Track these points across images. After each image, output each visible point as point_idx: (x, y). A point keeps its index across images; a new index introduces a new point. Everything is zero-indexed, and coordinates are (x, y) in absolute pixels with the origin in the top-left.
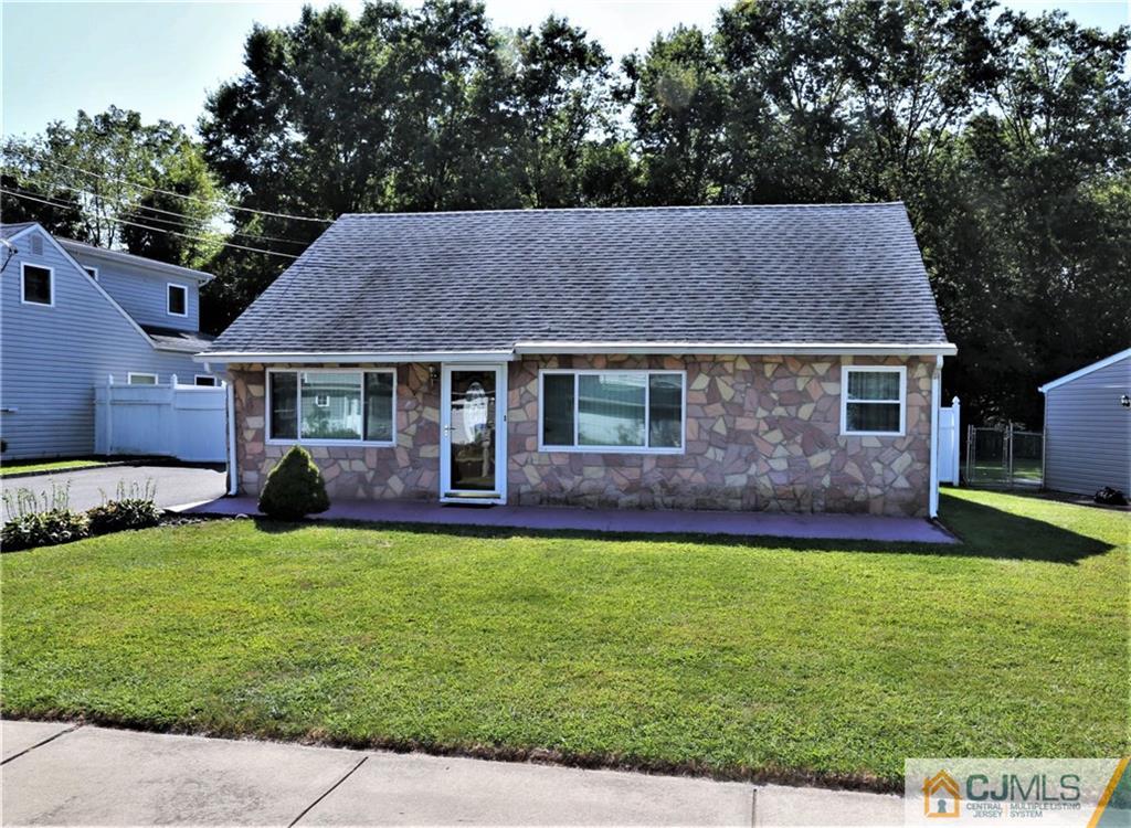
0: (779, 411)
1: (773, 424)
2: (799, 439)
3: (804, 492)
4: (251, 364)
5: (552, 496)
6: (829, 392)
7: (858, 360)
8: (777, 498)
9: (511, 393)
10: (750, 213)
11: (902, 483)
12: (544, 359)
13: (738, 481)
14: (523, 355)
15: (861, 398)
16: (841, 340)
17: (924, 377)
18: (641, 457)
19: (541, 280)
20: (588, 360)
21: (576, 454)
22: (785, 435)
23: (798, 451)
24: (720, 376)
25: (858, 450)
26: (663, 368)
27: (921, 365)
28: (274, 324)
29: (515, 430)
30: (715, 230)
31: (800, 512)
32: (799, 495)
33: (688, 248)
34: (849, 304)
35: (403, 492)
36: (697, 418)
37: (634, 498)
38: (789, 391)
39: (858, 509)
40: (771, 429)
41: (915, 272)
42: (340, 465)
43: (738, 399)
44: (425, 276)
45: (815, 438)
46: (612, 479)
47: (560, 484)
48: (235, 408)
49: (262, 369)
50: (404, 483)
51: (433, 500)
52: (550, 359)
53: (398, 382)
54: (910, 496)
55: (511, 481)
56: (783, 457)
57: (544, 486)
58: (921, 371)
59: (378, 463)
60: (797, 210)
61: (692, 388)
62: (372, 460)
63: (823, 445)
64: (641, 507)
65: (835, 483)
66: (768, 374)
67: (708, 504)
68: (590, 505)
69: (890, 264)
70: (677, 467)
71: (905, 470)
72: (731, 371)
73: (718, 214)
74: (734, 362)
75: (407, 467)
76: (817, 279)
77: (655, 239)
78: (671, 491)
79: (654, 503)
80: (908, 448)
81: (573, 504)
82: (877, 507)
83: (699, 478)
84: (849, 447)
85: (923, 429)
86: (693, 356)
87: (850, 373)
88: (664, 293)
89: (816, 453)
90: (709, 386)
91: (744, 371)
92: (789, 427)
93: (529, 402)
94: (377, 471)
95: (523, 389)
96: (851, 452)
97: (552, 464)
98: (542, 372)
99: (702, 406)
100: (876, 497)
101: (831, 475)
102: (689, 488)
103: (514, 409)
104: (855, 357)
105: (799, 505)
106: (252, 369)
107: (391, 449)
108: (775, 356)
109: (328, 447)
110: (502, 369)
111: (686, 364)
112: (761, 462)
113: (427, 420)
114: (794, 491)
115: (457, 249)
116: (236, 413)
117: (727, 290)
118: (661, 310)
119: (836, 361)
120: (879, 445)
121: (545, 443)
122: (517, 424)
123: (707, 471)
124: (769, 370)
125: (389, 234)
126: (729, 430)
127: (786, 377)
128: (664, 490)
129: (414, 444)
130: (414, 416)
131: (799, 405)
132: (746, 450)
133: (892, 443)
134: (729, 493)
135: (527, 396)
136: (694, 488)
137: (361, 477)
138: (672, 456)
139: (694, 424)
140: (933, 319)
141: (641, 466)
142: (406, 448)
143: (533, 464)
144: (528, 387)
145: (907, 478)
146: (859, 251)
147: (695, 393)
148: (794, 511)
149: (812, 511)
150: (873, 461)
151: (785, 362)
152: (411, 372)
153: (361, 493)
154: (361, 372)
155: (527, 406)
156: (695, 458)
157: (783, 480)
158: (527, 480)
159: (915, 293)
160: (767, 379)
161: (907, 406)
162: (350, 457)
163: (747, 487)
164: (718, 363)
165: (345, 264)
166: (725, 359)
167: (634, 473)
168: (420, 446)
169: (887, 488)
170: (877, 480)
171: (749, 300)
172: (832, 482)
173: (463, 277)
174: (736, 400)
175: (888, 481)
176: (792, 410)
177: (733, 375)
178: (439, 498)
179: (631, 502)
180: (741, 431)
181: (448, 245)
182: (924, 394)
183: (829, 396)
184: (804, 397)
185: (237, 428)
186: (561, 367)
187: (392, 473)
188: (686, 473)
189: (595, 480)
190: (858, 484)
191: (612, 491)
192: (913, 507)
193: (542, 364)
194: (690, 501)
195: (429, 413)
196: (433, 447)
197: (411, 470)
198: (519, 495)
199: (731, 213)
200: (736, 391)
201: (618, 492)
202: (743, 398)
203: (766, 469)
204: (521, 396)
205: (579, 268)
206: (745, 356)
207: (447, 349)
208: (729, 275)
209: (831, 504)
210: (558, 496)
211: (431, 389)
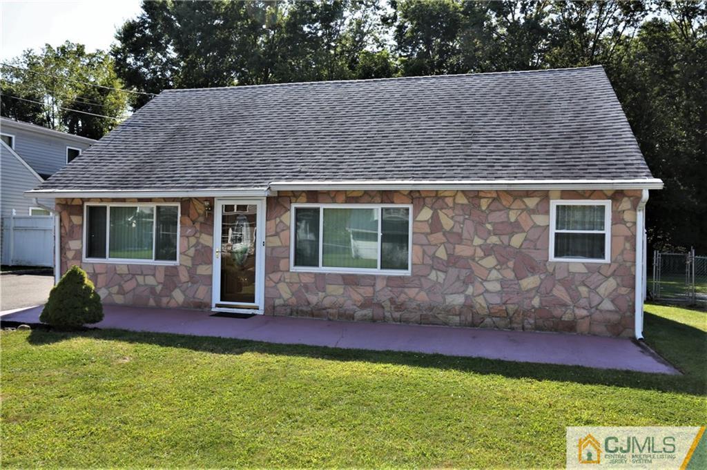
0: (494, 240)
1: (488, 251)
2: (511, 264)
3: (516, 311)
4: (73, 199)
5: (300, 308)
6: (538, 224)
7: (566, 194)
8: (490, 315)
9: (268, 222)
10: (471, 79)
11: (607, 305)
12: (294, 195)
13: (458, 300)
14: (278, 192)
15: (568, 229)
16: (550, 177)
17: (629, 210)
18: (374, 277)
19: (300, 133)
20: (331, 195)
21: (320, 274)
22: (498, 260)
23: (510, 275)
24: (441, 209)
25: (566, 275)
26: (393, 203)
27: (625, 199)
28: (92, 168)
29: (272, 254)
30: (442, 93)
31: (513, 329)
32: (511, 313)
33: (420, 106)
34: (556, 147)
35: (184, 302)
36: (422, 245)
37: (368, 312)
38: (502, 223)
39: (565, 329)
40: (486, 255)
41: (617, 119)
42: (136, 280)
43: (456, 230)
44: (213, 131)
45: (526, 264)
46: (350, 296)
47: (307, 298)
48: (61, 233)
49: (81, 203)
50: (185, 295)
51: (207, 309)
52: (300, 195)
53: (181, 214)
54: (615, 317)
55: (267, 296)
56: (497, 280)
57: (294, 300)
58: (626, 204)
59: (165, 278)
60: (511, 76)
61: (417, 220)
62: (161, 276)
63: (533, 270)
64: (373, 320)
65: (544, 304)
66: (484, 208)
67: (431, 319)
68: (331, 318)
69: (593, 113)
70: (404, 287)
71: (610, 294)
72: (451, 205)
73: (445, 81)
74: (454, 197)
75: (188, 282)
76: (527, 128)
77: (393, 100)
78: (399, 307)
79: (384, 318)
80: (613, 274)
81: (317, 316)
82: (583, 326)
83: (423, 297)
84: (556, 271)
85: (627, 256)
86: (419, 191)
87: (558, 207)
88: (397, 141)
89: (527, 276)
90: (432, 217)
91: (462, 205)
92: (502, 254)
93: (283, 230)
94: (164, 284)
95: (278, 220)
96: (559, 276)
97: (301, 282)
98: (294, 206)
99: (426, 234)
100: (583, 318)
101: (540, 297)
102: (414, 305)
103: (270, 236)
104: (563, 191)
105: (511, 322)
106: (74, 203)
107: (175, 267)
108: (490, 192)
109: (128, 265)
110: (262, 203)
111: (413, 199)
112: (477, 284)
113: (202, 244)
114: (506, 310)
115: (241, 111)
116: (61, 237)
117: (450, 137)
118: (393, 155)
119: (545, 196)
120: (584, 270)
121: (296, 264)
122: (273, 248)
123: (430, 291)
124: (484, 204)
125: (193, 103)
126: (449, 255)
127: (500, 210)
128: (393, 306)
129: (193, 265)
130: (193, 241)
131: (512, 234)
132: (464, 273)
133: (598, 269)
134: (449, 310)
135: (281, 226)
136: (419, 305)
137: (152, 289)
138: (400, 277)
139: (419, 249)
140: (637, 158)
141: (374, 286)
142: (186, 266)
143: (284, 282)
144: (282, 218)
145: (613, 301)
146: (564, 104)
147: (419, 224)
148: (506, 327)
149: (523, 328)
150: (580, 285)
151: (498, 196)
152: (191, 206)
153: (152, 302)
154: (154, 205)
155: (281, 234)
156: (419, 280)
157: (496, 300)
158: (280, 295)
159: (618, 136)
160: (482, 211)
161: (612, 236)
162: (145, 273)
163: (464, 305)
164: (439, 198)
165: (157, 125)
166: (446, 194)
167: (367, 291)
168: (198, 265)
169: (593, 310)
170: (583, 302)
171: (468, 145)
172: (541, 303)
173: (241, 132)
174: (455, 230)
175: (594, 303)
176: (505, 239)
177: (453, 208)
178: (211, 308)
179: (365, 315)
180: (459, 257)
181: (235, 109)
182: (628, 225)
183: (539, 226)
184: (516, 227)
185: (62, 249)
186: (308, 202)
187: (176, 287)
188: (412, 292)
189: (335, 296)
190: (565, 305)
191: (349, 306)
192: (619, 329)
193: (293, 199)
194: (416, 316)
195: (204, 239)
196: (208, 266)
197: (190, 284)
198: (274, 307)
199: (455, 80)
200: (455, 222)
201: (355, 307)
202: (462, 228)
203: (481, 291)
204: (277, 225)
205: (331, 123)
206: (463, 192)
207: (216, 187)
208: (452, 126)
209: (540, 322)
210: (305, 309)
211: (206, 219)
